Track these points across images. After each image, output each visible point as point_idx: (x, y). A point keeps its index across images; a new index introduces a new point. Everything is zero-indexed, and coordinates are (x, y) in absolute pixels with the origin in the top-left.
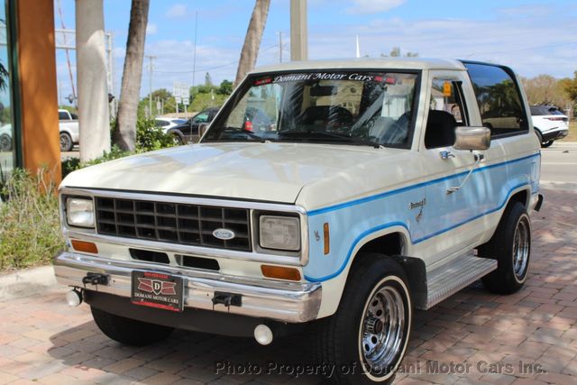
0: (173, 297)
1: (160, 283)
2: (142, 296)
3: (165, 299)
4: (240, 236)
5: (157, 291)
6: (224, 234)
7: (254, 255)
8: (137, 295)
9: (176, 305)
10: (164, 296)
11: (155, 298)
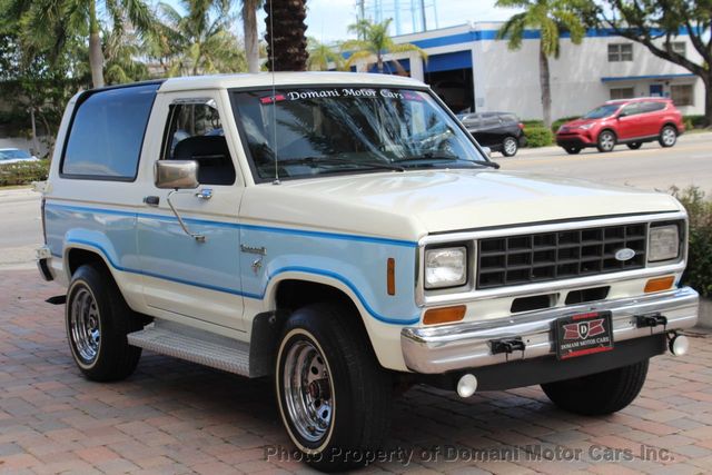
0: (601, 336)
1: (586, 325)
2: (569, 346)
3: (593, 341)
4: (639, 253)
5: (584, 335)
6: (625, 254)
7: (648, 270)
8: (563, 347)
9: (606, 344)
10: (592, 338)
11: (583, 344)
